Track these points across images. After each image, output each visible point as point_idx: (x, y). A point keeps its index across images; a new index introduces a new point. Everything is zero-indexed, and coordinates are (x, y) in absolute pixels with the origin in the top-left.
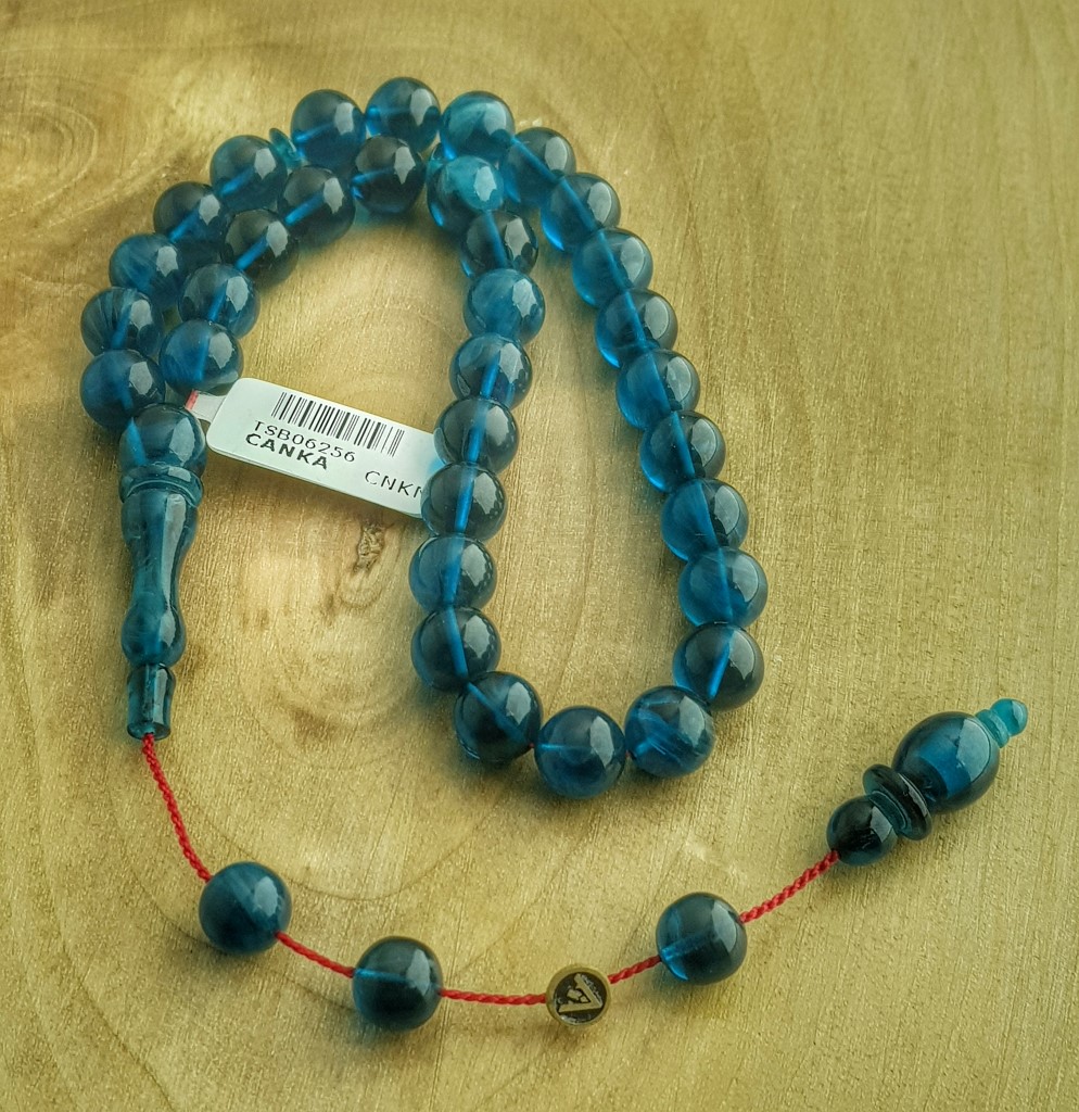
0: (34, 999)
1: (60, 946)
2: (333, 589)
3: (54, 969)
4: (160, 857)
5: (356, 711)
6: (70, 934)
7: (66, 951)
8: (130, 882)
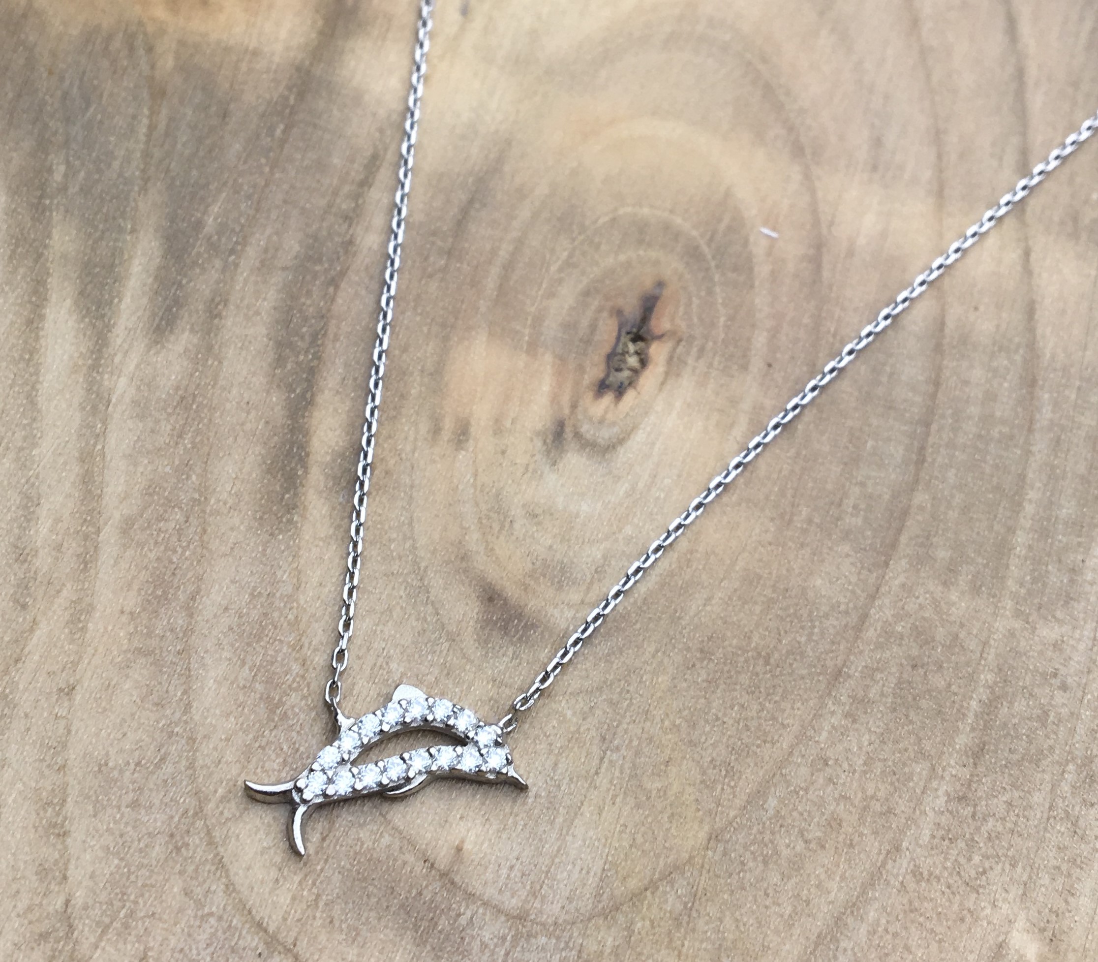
1: (60, 902)
2: (567, 411)
3: (43, 937)
6: (81, 883)
7: (69, 910)
8: (191, 813)
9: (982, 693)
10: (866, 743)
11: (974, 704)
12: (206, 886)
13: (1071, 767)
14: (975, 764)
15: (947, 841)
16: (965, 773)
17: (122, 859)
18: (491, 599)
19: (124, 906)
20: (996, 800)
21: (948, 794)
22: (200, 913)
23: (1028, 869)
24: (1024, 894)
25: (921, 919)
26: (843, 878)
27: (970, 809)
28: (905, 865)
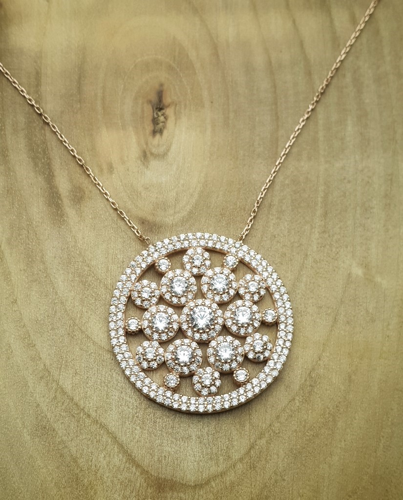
0: (35, 395)
1: (42, 365)
2: (145, 146)
3: (42, 378)
4: (84, 310)
5: (171, 216)
6: (46, 358)
7: (46, 367)
8: (72, 325)
9: (322, 194)
10: (286, 225)
11: (319, 199)
12: (86, 345)
13: (358, 208)
14: (325, 219)
15: (322, 248)
16: (323, 223)
17: (56, 347)
18: (143, 223)
19: (63, 360)
20: (335, 229)
21: (318, 232)
22: (88, 354)
23: (352, 247)
24: (353, 255)
25: (321, 275)
26: (291, 271)
27: (327, 235)
28: (311, 260)
